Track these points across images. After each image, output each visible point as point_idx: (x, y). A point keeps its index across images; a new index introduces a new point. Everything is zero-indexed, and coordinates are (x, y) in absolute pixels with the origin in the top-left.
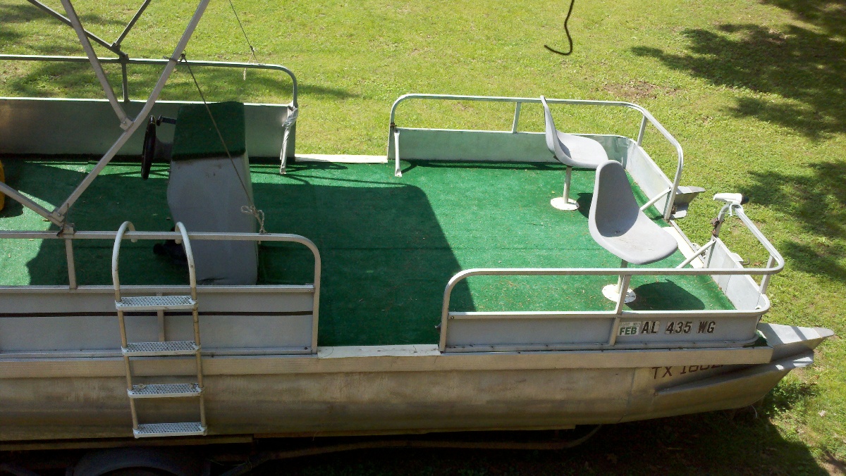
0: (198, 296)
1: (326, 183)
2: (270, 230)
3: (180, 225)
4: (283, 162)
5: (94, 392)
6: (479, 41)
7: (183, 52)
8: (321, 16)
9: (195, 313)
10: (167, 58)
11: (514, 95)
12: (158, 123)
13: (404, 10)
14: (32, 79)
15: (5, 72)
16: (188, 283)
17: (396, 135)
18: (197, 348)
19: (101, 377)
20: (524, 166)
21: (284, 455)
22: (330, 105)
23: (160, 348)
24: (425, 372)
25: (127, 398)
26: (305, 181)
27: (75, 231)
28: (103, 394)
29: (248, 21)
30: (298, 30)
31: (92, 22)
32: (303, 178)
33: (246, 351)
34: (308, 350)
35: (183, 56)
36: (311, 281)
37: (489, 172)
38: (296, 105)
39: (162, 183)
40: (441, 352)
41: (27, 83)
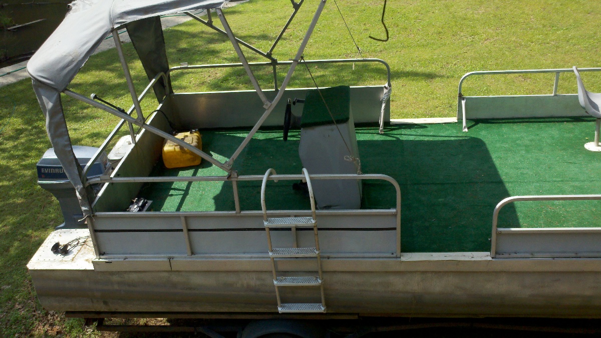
0: (317, 217)
1: (411, 138)
2: (364, 171)
3: (305, 170)
4: (381, 125)
5: (252, 281)
6: (537, 29)
7: (302, 55)
8: (418, 21)
9: (315, 229)
10: (292, 60)
11: (563, 67)
12: (294, 103)
13: (479, 11)
14: (225, 79)
15: (209, 76)
16: (310, 208)
17: (463, 102)
18: (317, 252)
19: (257, 271)
20: (563, 119)
21: (381, 329)
22: (423, 83)
23: (294, 252)
24: (481, 272)
25: (274, 286)
26: (396, 137)
27: (238, 176)
28: (258, 283)
29: (367, 30)
30: (401, 32)
31: (264, 40)
32: (395, 136)
33: (351, 255)
34: (395, 255)
35: (302, 58)
36: (394, 206)
37: (536, 125)
38: (390, 85)
39: (296, 143)
40: (493, 258)
41: (222, 82)
